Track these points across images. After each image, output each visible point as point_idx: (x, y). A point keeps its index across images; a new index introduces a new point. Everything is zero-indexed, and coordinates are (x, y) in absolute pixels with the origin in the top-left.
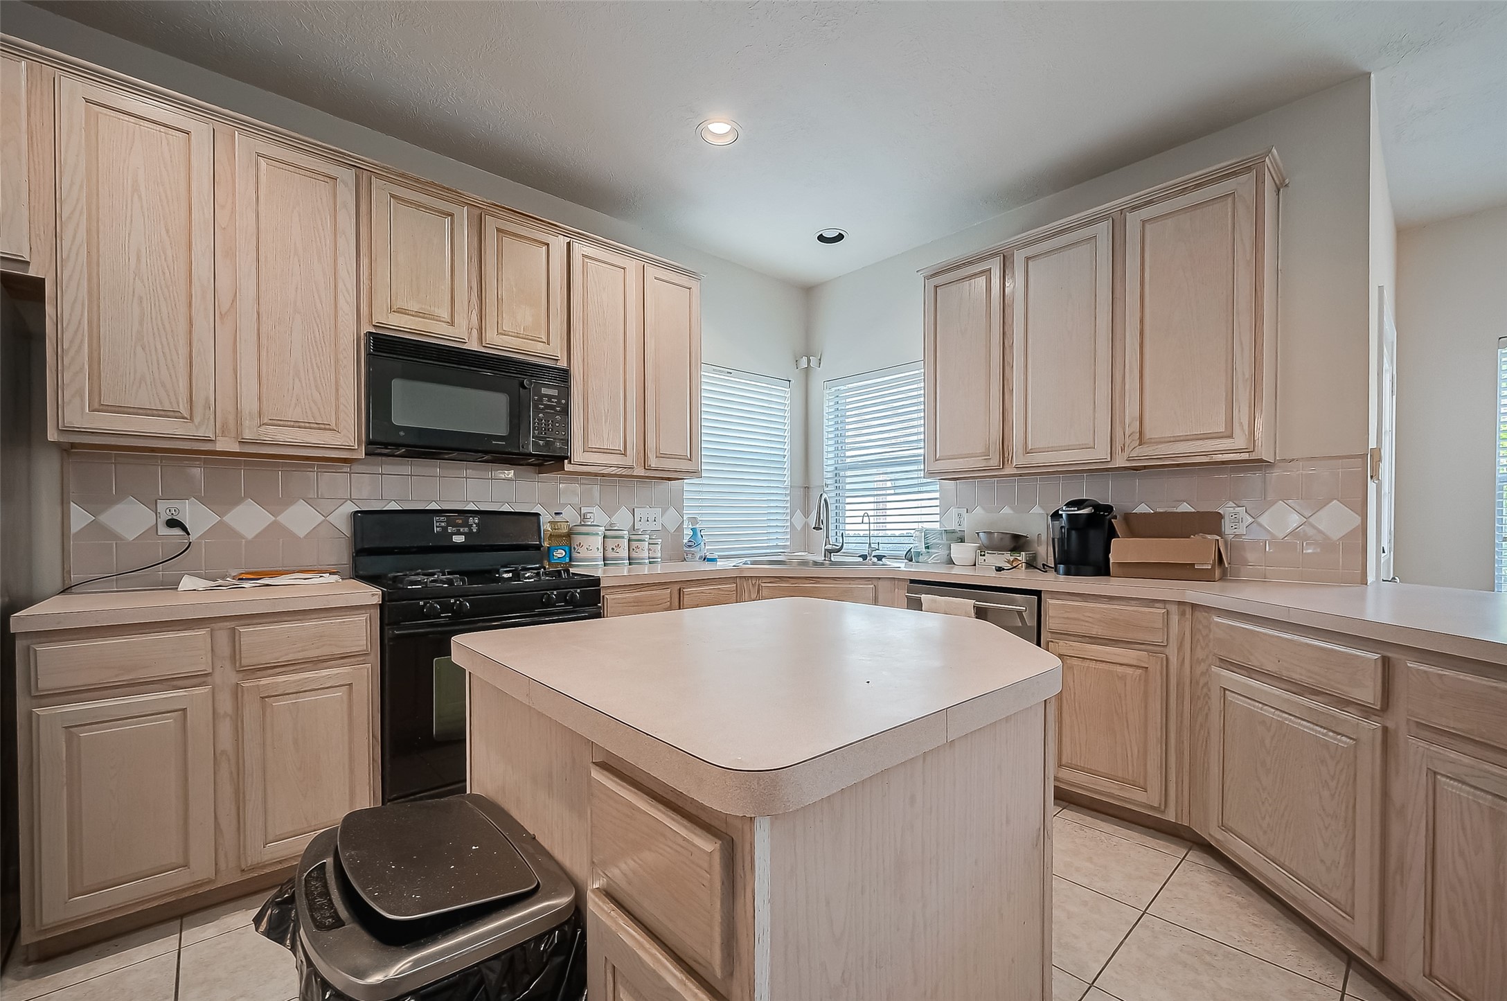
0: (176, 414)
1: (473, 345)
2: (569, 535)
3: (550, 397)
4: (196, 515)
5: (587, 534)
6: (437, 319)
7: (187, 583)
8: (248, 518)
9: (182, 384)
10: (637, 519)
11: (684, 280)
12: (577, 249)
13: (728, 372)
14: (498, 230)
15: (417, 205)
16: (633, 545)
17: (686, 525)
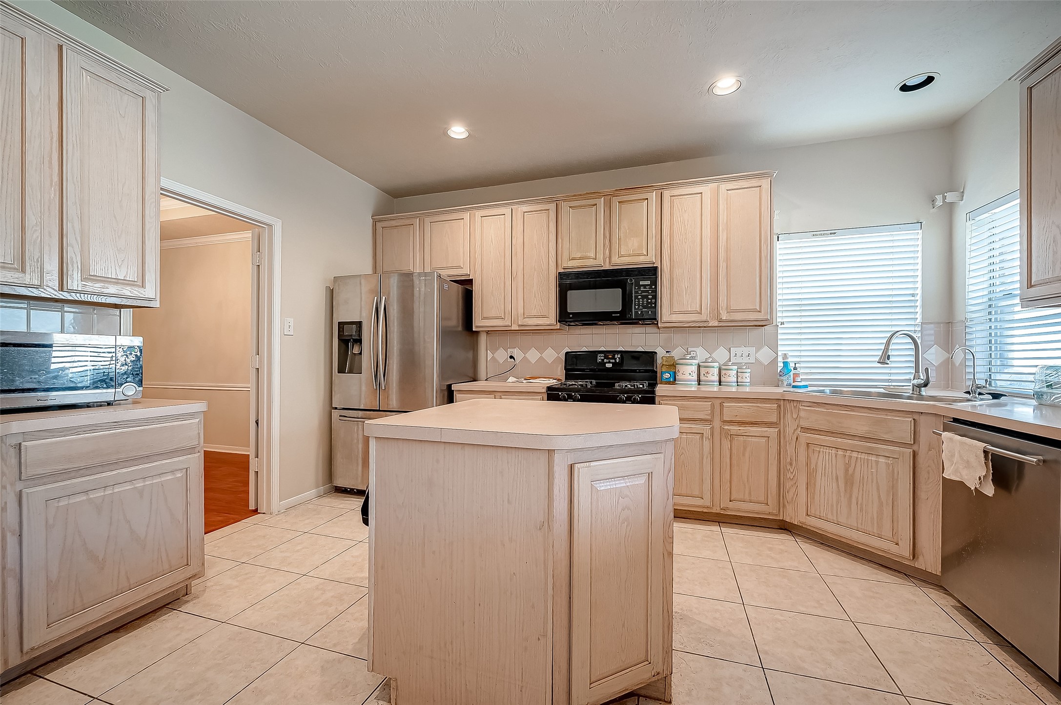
0: (500, 318)
1: (607, 267)
2: (674, 366)
3: (645, 286)
4: (518, 354)
5: (685, 364)
6: (589, 258)
7: (511, 379)
8: (533, 355)
9: (502, 307)
10: (733, 354)
11: (754, 182)
12: (667, 194)
13: (831, 234)
14: (619, 202)
15: (580, 207)
16: (723, 372)
17: (780, 359)
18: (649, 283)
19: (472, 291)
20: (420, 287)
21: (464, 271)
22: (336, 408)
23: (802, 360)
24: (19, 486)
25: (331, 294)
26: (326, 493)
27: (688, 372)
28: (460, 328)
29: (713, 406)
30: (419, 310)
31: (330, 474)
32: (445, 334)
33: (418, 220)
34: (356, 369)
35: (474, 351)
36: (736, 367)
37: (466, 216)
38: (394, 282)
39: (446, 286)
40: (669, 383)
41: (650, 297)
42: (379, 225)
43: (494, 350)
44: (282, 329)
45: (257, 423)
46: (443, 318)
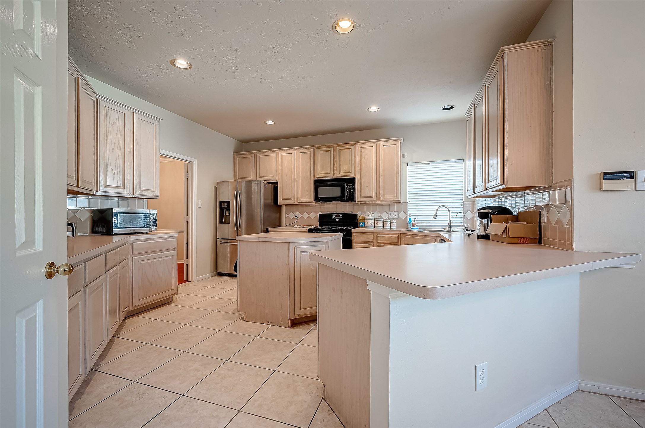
0: (290, 199)
1: (335, 177)
2: (364, 220)
3: (350, 186)
4: (298, 214)
5: (369, 219)
6: (327, 173)
7: (296, 226)
8: (305, 215)
9: (291, 194)
10: (389, 215)
11: (394, 143)
12: (359, 146)
13: (429, 163)
14: (340, 149)
15: (324, 151)
16: (384, 222)
17: (408, 217)
18: (351, 184)
19: (277, 187)
20: (255, 187)
21: (274, 178)
22: (219, 239)
23: (418, 217)
24: (132, 256)
25: (216, 189)
26: (215, 276)
27: (370, 223)
28: (273, 204)
29: (374, 236)
30: (254, 196)
31: (216, 267)
32: (266, 206)
33: (254, 155)
34: (227, 222)
35: (279, 214)
36: (390, 220)
37: (275, 154)
38: (243, 184)
39: (266, 186)
40: (362, 227)
41: (352, 190)
42: (237, 157)
43: (288, 213)
44: (197, 205)
45: (187, 244)
46: (265, 199)
